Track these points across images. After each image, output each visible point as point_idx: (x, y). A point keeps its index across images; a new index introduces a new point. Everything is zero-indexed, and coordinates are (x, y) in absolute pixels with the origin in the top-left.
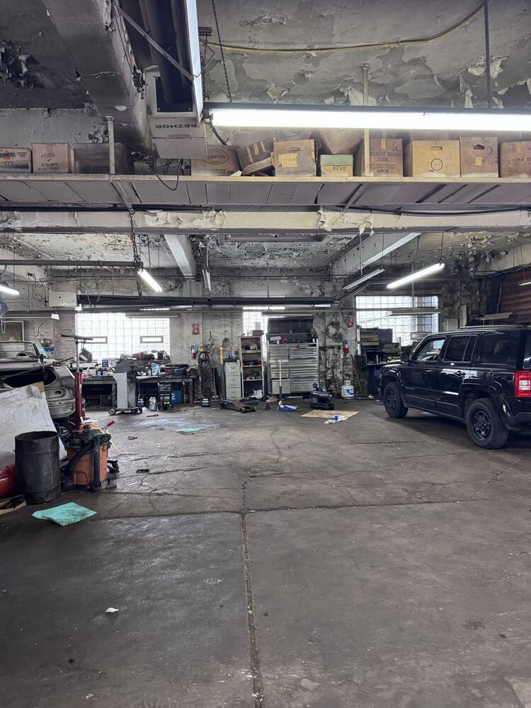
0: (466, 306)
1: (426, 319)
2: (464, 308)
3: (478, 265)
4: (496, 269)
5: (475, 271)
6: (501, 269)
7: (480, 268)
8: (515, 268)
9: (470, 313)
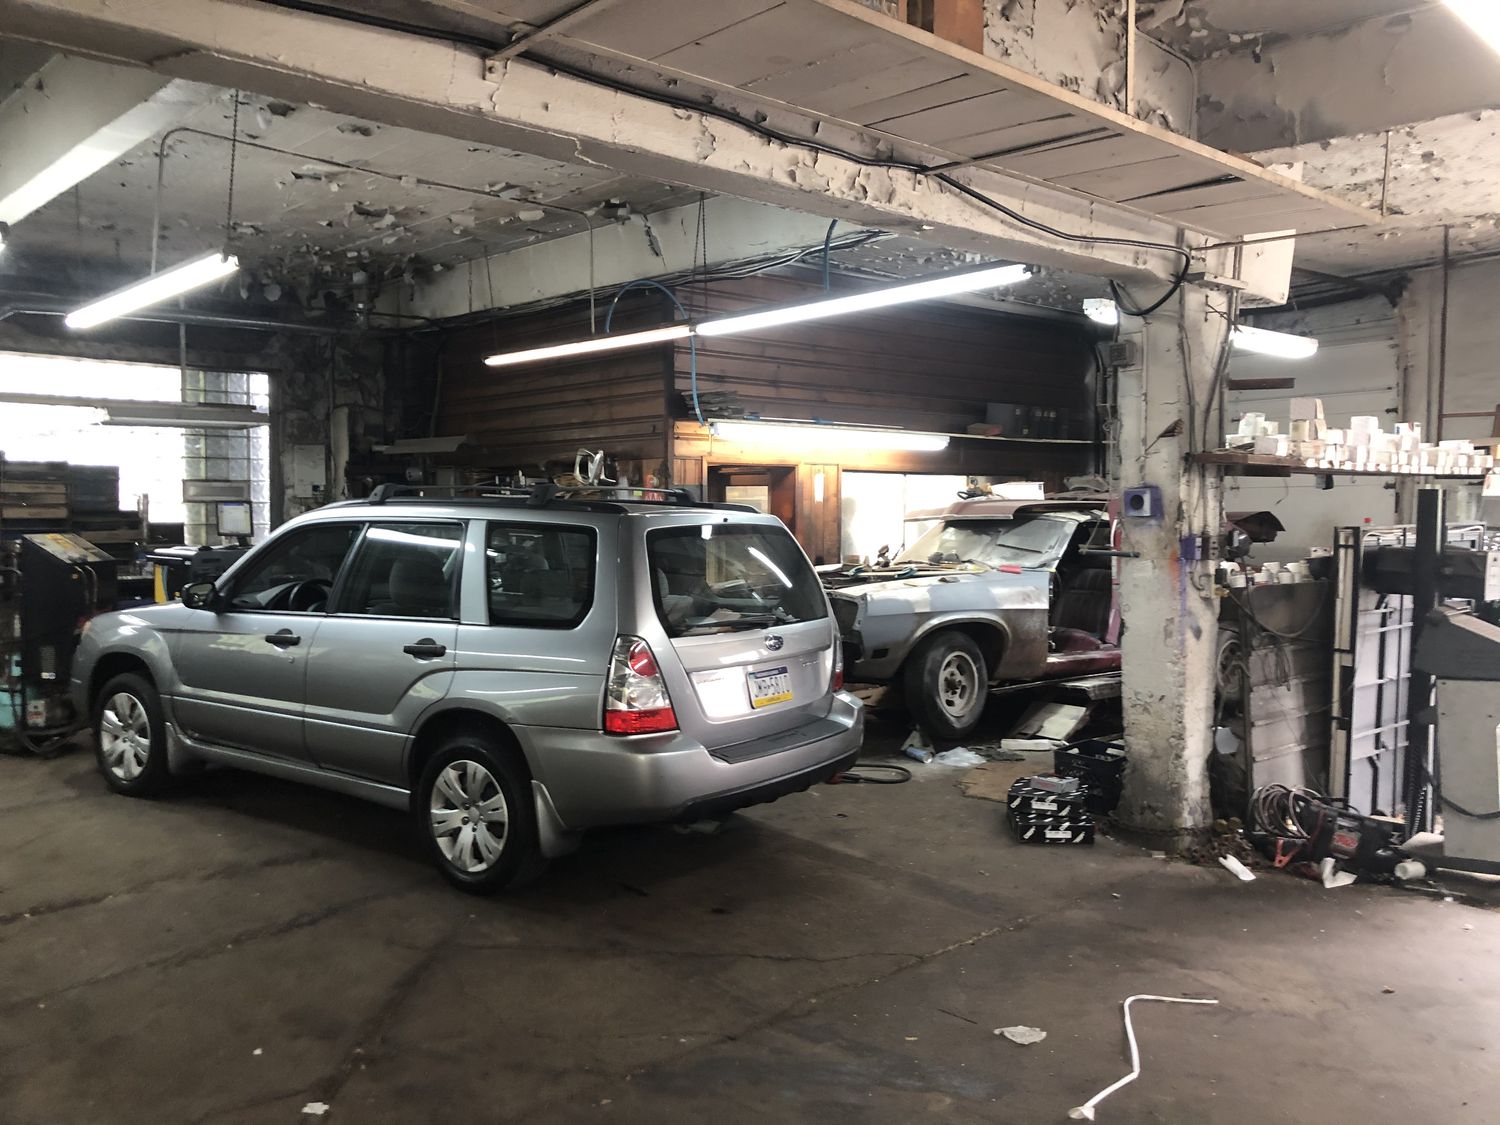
0: (346, 410)
1: (233, 441)
2: (342, 415)
3: (376, 295)
4: (427, 314)
5: (369, 312)
6: (439, 315)
7: (381, 305)
8: (473, 316)
9: (360, 430)
